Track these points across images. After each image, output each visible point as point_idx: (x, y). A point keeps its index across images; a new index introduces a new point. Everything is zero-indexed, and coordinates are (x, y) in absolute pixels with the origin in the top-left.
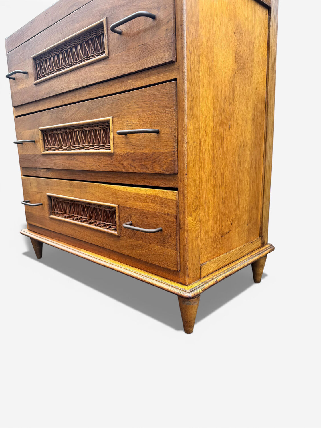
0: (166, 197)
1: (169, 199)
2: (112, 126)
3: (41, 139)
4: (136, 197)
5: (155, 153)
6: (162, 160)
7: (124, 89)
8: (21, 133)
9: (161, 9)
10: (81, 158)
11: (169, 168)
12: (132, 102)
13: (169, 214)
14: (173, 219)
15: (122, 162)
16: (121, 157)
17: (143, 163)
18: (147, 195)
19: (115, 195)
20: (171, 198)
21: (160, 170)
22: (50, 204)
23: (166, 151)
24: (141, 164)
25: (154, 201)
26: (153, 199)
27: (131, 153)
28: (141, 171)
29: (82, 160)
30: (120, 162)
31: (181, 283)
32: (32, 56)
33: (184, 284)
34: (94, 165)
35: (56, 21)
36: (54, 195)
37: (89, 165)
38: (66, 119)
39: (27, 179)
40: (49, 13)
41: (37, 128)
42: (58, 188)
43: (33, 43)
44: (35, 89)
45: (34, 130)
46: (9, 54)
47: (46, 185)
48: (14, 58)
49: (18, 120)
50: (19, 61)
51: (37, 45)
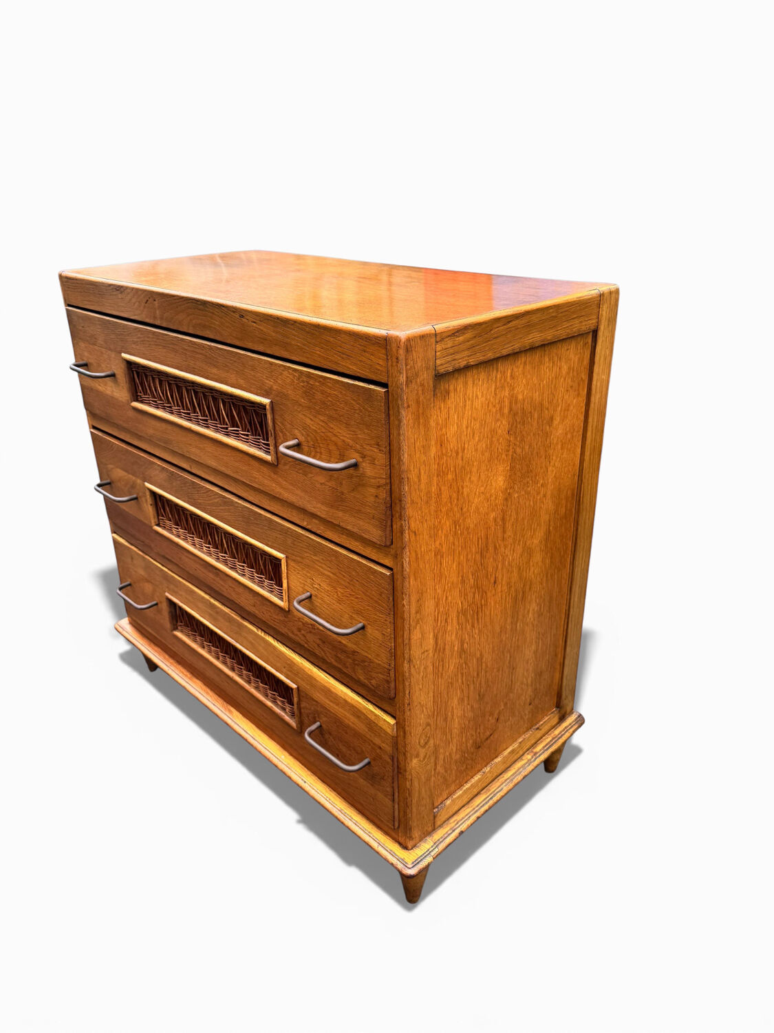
0: (376, 722)
1: (380, 728)
2: (286, 571)
3: (151, 505)
4: (328, 692)
5: (359, 653)
6: (369, 669)
7: (304, 524)
8: (106, 464)
10: (229, 580)
11: (380, 688)
12: (322, 557)
13: (380, 747)
14: (388, 759)
15: (303, 632)
16: (300, 624)
17: (339, 655)
18: (346, 701)
19: (293, 668)
20: (384, 728)
21: (366, 681)
22: (173, 611)
23: (376, 661)
24: (335, 653)
25: (358, 717)
29: (233, 586)
30: (299, 630)
31: (400, 844)
32: (124, 355)
33: (405, 848)
34: (254, 606)
35: (172, 327)
36: (181, 604)
37: (245, 601)
38: (200, 504)
39: (124, 545)
40: (154, 301)
41: (141, 480)
42: (188, 596)
43: (123, 331)
44: (134, 413)
45: (134, 478)
46: (71, 310)
47: (164, 578)
48: (84, 328)
49: (99, 439)
50: (94, 340)
51: (133, 342)
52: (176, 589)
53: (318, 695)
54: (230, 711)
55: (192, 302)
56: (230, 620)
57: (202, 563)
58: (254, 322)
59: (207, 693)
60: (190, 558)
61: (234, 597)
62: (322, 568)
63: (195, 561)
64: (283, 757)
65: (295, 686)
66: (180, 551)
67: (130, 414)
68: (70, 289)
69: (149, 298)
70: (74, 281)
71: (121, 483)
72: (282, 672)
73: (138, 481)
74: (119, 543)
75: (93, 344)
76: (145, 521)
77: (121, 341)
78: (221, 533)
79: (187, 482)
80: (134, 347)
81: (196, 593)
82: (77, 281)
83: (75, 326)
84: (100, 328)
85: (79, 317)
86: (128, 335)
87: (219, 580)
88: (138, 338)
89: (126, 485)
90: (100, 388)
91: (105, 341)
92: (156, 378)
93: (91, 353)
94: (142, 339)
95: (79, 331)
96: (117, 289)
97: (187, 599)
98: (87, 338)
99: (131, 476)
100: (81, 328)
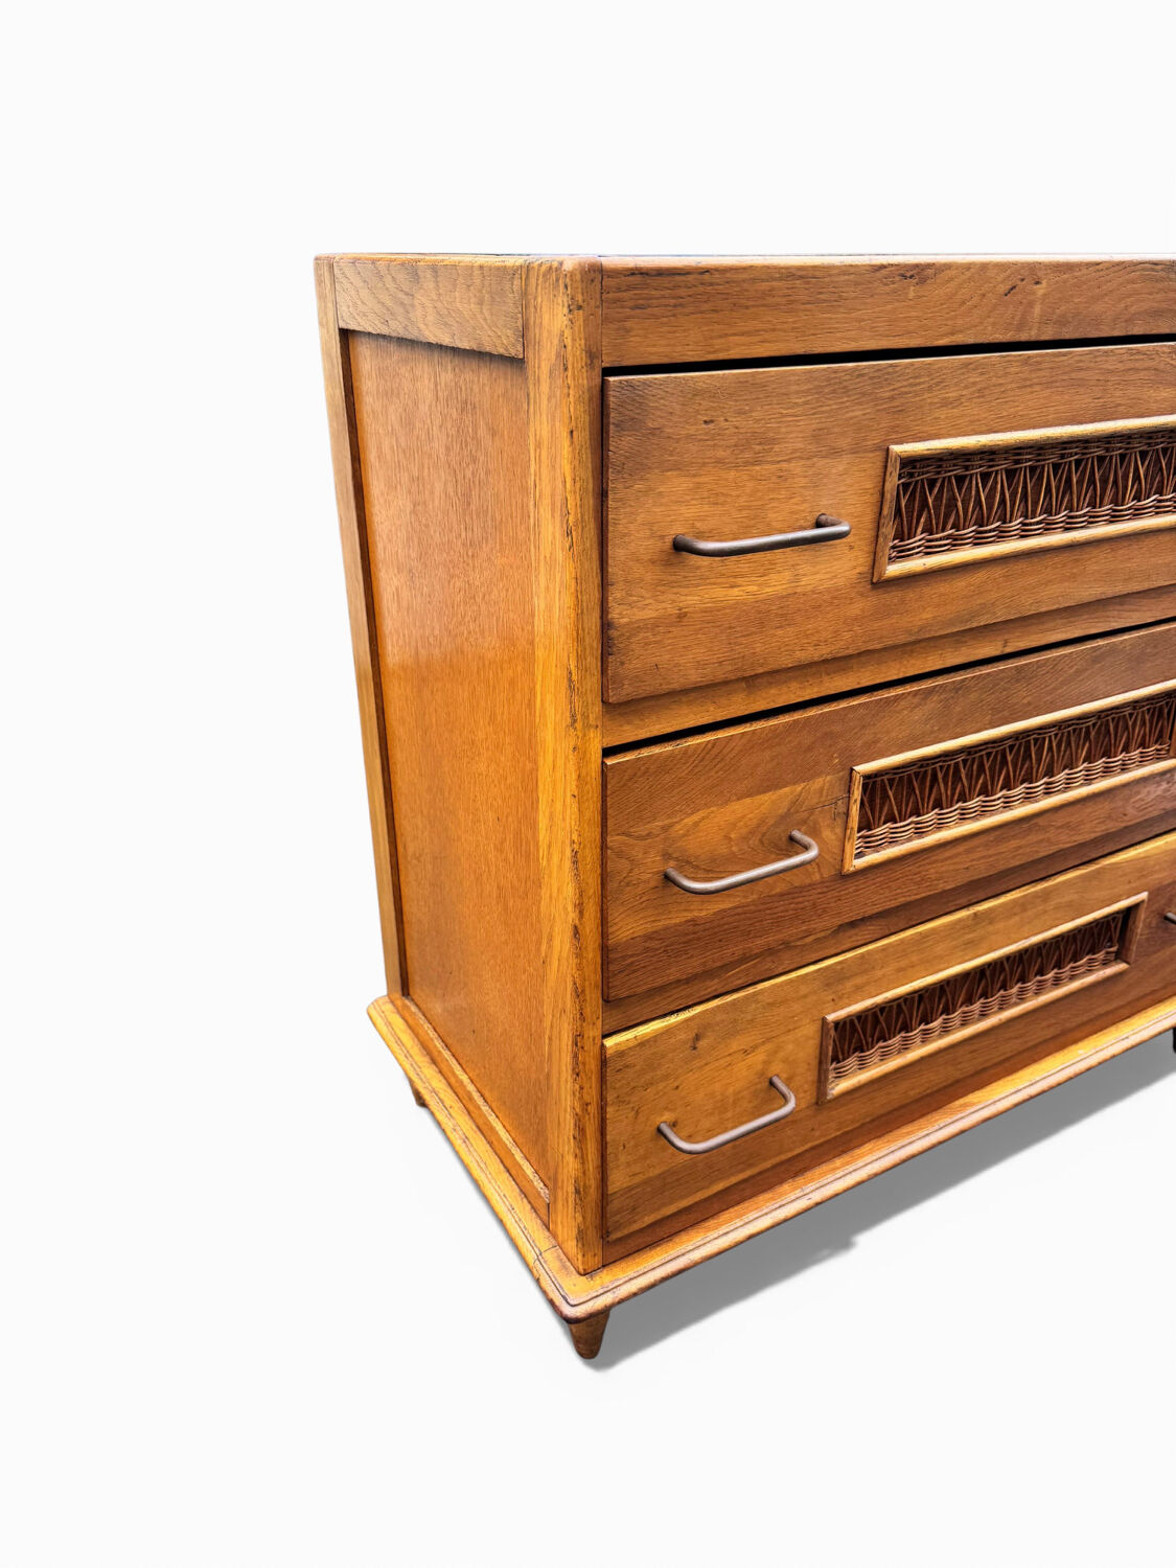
8: (666, 827)
19: (1143, 870)
32: (896, 449)
35: (1067, 337)
36: (879, 999)
39: (668, 1031)
40: (1037, 283)
41: (828, 774)
42: (903, 963)
43: (911, 385)
44: (875, 599)
45: (803, 785)
46: (644, 383)
47: (827, 985)
48: (711, 426)
49: (653, 768)
50: (758, 448)
51: (945, 403)
52: (863, 979)
54: (966, 1106)
55: (1143, 269)
56: (1022, 906)
57: (992, 837)
59: (908, 1133)
60: (959, 854)
63: (968, 851)
64: (1081, 1052)
65: (1144, 895)
66: (927, 861)
67: (856, 609)
68: (649, 311)
69: (1023, 280)
70: (690, 278)
71: (730, 839)
72: (1121, 895)
73: (818, 783)
74: (639, 1044)
75: (747, 463)
76: (808, 881)
77: (894, 413)
78: (1050, 737)
79: (1002, 679)
80: (942, 413)
81: (933, 930)
82: (707, 276)
83: (653, 432)
84: (806, 403)
85: (697, 393)
86: (930, 389)
87: (1033, 838)
88: (966, 387)
89: (752, 832)
90: (735, 591)
91: (817, 436)
92: (971, 475)
93: (721, 499)
94: (978, 387)
95: (678, 441)
96: (908, 275)
97: (900, 970)
98: (721, 453)
99: (787, 790)
100: (692, 430)
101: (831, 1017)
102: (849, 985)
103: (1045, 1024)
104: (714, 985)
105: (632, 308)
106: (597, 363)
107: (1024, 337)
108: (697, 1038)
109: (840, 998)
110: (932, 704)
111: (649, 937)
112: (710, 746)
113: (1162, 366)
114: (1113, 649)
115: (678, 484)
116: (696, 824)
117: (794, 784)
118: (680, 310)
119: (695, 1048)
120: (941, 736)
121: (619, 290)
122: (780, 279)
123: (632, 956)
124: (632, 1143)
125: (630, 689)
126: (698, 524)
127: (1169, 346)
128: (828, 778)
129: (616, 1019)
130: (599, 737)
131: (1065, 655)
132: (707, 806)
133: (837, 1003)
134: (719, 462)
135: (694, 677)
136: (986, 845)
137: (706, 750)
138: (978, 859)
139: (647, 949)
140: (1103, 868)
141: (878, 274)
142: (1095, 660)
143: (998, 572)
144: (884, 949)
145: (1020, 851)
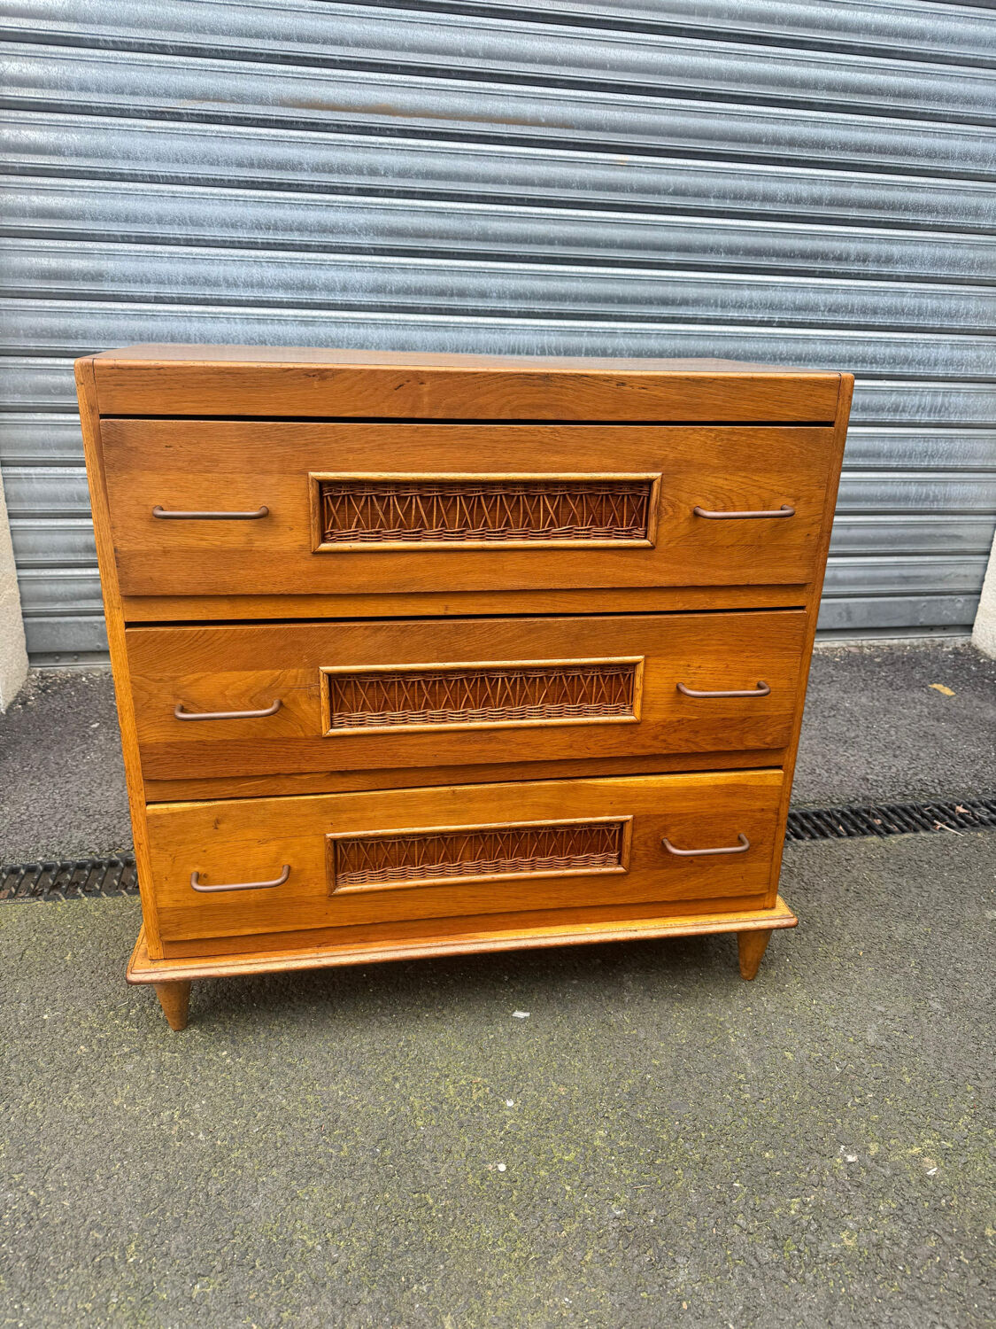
0: (761, 784)
1: (767, 786)
4: (686, 793)
5: (750, 717)
6: (764, 728)
7: (680, 607)
8: (173, 677)
9: (802, 502)
10: (520, 736)
11: (778, 740)
12: (707, 633)
13: (763, 810)
14: (771, 815)
15: (662, 737)
16: (660, 728)
17: (720, 735)
18: (716, 787)
19: (625, 797)
20: (772, 783)
21: (758, 744)
23: (777, 713)
24: (714, 736)
26: (731, 791)
27: (690, 720)
28: (710, 748)
29: (528, 740)
30: (655, 738)
31: (765, 908)
32: (312, 474)
33: (773, 907)
34: (571, 747)
35: (457, 417)
37: (553, 749)
38: (471, 651)
39: (193, 811)
40: (422, 383)
41: (300, 668)
42: (393, 812)
43: (319, 438)
44: (316, 563)
45: (280, 671)
46: (122, 423)
47: (326, 812)
48: (171, 449)
49: (158, 640)
50: (207, 464)
51: (350, 451)
52: (357, 815)
53: (670, 804)
55: (518, 378)
56: (500, 796)
57: (454, 737)
58: (643, 388)
60: (424, 744)
61: (527, 754)
62: (707, 645)
63: (434, 743)
65: (629, 817)
66: (397, 743)
67: (303, 566)
68: (125, 387)
69: (408, 381)
70: (151, 371)
71: (226, 696)
72: (605, 812)
73: (293, 672)
74: (170, 814)
75: (200, 471)
76: (295, 736)
77: (309, 453)
78: (503, 679)
79: (442, 631)
80: (351, 457)
81: (416, 795)
82: (162, 371)
83: (131, 449)
84: (240, 442)
85: (158, 431)
86: (336, 441)
87: (493, 746)
88: (366, 443)
89: (243, 694)
90: (204, 543)
91: (250, 461)
92: (389, 496)
93: (185, 489)
94: (377, 443)
95: (149, 455)
96: (312, 374)
97: (390, 816)
98: (180, 464)
99: (267, 671)
100: (159, 450)
101: (329, 835)
102: (344, 817)
103: (545, 895)
104: (230, 789)
105: (115, 385)
106: (96, 412)
107: (418, 415)
108: (218, 822)
109: (338, 824)
110: (381, 637)
111: (169, 745)
112: (201, 633)
113: (546, 440)
114: (548, 626)
115: (151, 478)
116: (197, 680)
117: (273, 669)
118: (145, 387)
119: (216, 828)
120: (394, 659)
121: (105, 376)
122: (214, 374)
123: (157, 754)
124: (172, 879)
125: (133, 589)
126: (169, 501)
127: (550, 428)
128: (300, 671)
129: (154, 793)
130: (121, 615)
131: (499, 624)
132: (203, 670)
133: (335, 828)
134: (180, 469)
135: (179, 589)
136: (450, 742)
137: (199, 635)
138: (445, 751)
139: (168, 753)
140: (580, 785)
141: (287, 374)
142: (530, 631)
143: (420, 558)
144: (372, 798)
145: (484, 754)
